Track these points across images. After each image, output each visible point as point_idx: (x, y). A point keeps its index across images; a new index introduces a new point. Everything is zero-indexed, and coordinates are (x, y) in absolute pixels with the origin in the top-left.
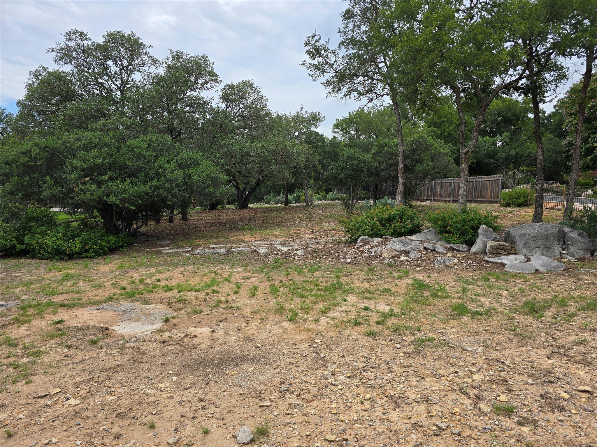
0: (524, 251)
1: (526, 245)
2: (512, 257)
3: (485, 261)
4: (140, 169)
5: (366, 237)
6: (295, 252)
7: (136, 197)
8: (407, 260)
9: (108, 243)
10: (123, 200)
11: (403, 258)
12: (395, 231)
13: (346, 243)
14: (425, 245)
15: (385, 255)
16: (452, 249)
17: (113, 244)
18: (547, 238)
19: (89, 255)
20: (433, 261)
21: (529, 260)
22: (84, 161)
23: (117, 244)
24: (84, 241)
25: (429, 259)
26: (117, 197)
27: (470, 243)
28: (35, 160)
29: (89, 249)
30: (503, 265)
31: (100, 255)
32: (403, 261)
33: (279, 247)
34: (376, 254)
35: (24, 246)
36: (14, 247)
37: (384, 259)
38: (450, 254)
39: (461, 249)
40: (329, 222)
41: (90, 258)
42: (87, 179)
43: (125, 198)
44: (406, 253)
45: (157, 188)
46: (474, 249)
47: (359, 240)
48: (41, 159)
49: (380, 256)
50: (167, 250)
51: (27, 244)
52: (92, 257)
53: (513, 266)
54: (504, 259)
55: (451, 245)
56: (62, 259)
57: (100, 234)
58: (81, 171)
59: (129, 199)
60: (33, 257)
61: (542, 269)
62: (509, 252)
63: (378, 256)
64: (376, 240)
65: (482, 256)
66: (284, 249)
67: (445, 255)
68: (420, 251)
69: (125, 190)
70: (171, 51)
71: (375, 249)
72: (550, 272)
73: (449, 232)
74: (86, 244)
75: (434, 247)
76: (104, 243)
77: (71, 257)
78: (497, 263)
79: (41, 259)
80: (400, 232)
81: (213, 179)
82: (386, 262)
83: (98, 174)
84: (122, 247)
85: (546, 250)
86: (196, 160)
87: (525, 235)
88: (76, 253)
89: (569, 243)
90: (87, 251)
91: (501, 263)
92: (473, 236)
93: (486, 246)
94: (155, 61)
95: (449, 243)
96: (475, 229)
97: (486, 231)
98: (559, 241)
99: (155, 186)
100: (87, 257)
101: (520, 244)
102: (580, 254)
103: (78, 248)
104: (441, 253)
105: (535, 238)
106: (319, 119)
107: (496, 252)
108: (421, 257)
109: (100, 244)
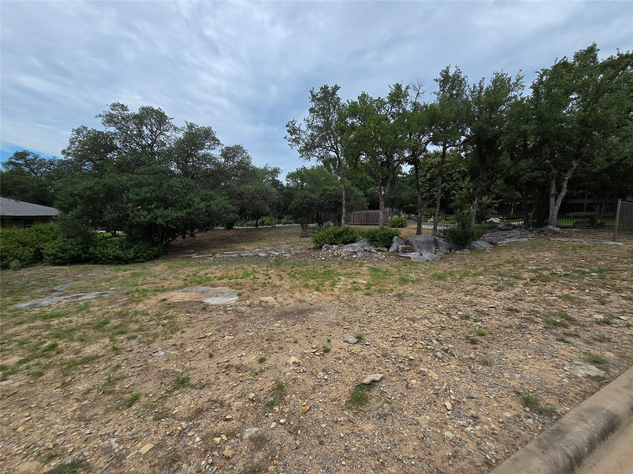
0: (418, 250)
1: (418, 247)
2: (413, 253)
3: (399, 256)
4: (177, 201)
5: (328, 245)
6: (284, 255)
7: (176, 220)
8: (357, 257)
9: (153, 252)
10: (167, 222)
11: (354, 256)
12: (343, 241)
13: (313, 249)
14: (365, 248)
15: (343, 255)
16: (380, 250)
17: (157, 252)
18: (428, 243)
19: (140, 260)
20: (372, 257)
21: (421, 255)
22: (137, 195)
23: (159, 253)
24: (136, 251)
25: (370, 256)
26: (162, 220)
27: (388, 247)
28: (98, 193)
29: (140, 256)
30: (409, 258)
31: (147, 261)
32: (355, 258)
33: (272, 252)
34: (338, 254)
35: (88, 255)
36: (80, 255)
37: (343, 257)
38: (379, 253)
39: (384, 250)
40: (293, 237)
41: (141, 262)
42: (139, 207)
43: (168, 220)
44: (355, 253)
45: (189, 214)
46: (391, 250)
47: (323, 247)
48: (103, 193)
49: (341, 255)
50: (194, 256)
51: (90, 254)
52: (143, 262)
53: (415, 258)
54: (409, 255)
55: (379, 248)
56: (121, 264)
57: (147, 246)
58: (135, 202)
59: (171, 221)
60: (95, 263)
61: (429, 259)
62: (411, 250)
63: (338, 256)
64: (335, 247)
65: (397, 253)
66: (277, 254)
67: (377, 253)
68: (362, 252)
69: (168, 215)
70: (187, 122)
71: (336, 251)
72: (434, 260)
73: (376, 241)
74: (137, 253)
75: (370, 249)
76: (151, 252)
77: (126, 262)
78: (406, 257)
79: (102, 264)
80: (346, 242)
81: (225, 208)
82: (346, 258)
83: (147, 205)
84: (162, 255)
85: (429, 249)
86: (211, 196)
87: (418, 241)
88: (130, 259)
89: (439, 245)
90: (138, 258)
91: (408, 257)
92: (390, 243)
93: (398, 248)
94: (175, 128)
95: (377, 247)
96: (391, 238)
97: (397, 240)
98: (434, 244)
99: (188, 212)
100: (138, 262)
101: (415, 247)
102: (445, 251)
103: (132, 256)
104: (375, 253)
105: (423, 243)
106: (279, 172)
107: (404, 251)
108: (364, 255)
109: (147, 253)
